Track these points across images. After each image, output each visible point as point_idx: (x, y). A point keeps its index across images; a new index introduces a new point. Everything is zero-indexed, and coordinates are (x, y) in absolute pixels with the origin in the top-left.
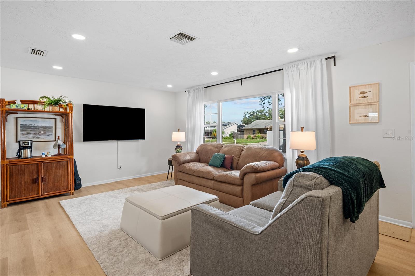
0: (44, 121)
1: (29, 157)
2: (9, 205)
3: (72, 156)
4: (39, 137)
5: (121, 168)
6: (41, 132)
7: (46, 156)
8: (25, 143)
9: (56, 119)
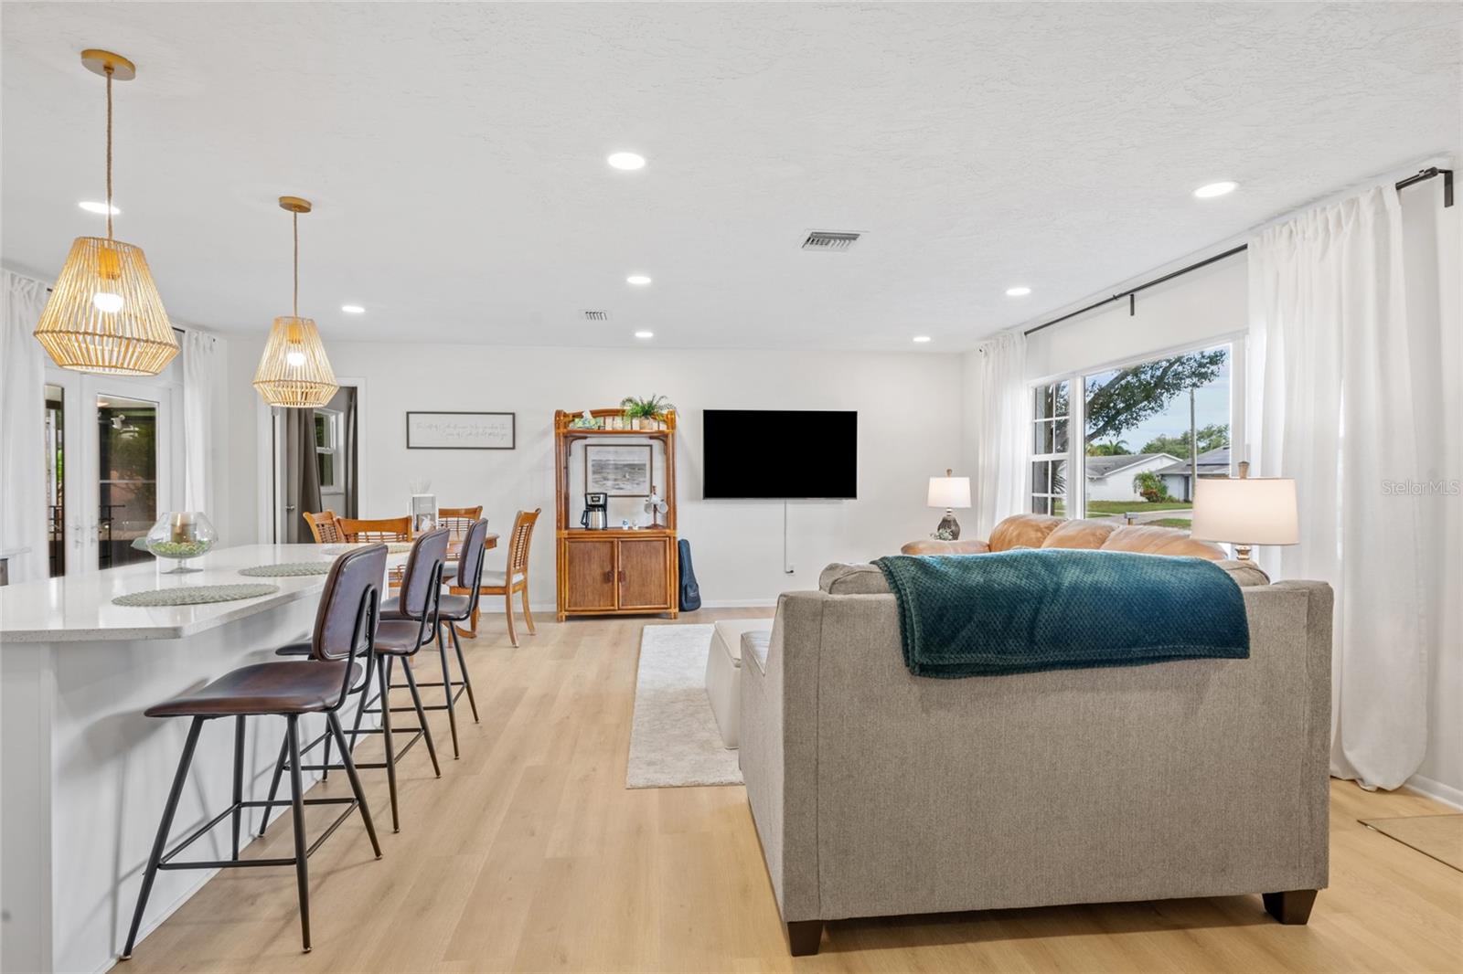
0: (630, 453)
1: (601, 527)
2: (569, 618)
3: (673, 531)
4: (622, 486)
5: (792, 572)
6: (625, 476)
7: (630, 528)
8: (596, 499)
9: (651, 446)
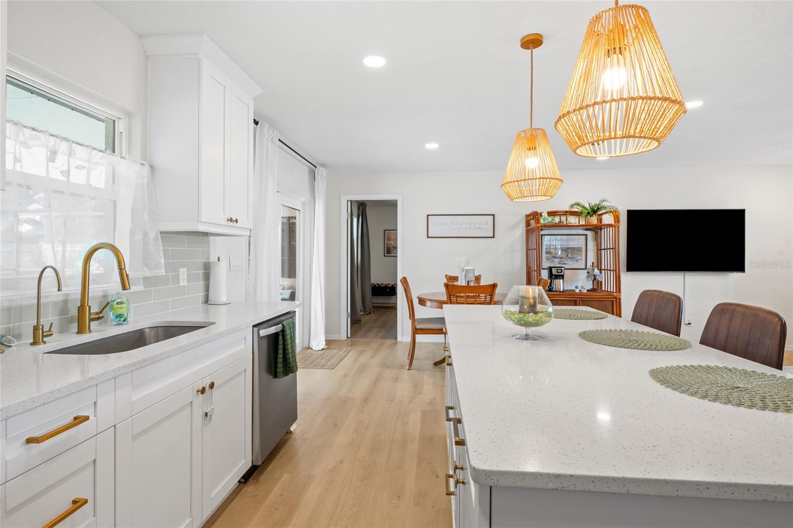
0: (571, 240)
1: (562, 288)
3: (619, 294)
4: (566, 262)
5: (690, 324)
6: (568, 256)
7: (581, 291)
8: (558, 271)
9: (586, 235)
